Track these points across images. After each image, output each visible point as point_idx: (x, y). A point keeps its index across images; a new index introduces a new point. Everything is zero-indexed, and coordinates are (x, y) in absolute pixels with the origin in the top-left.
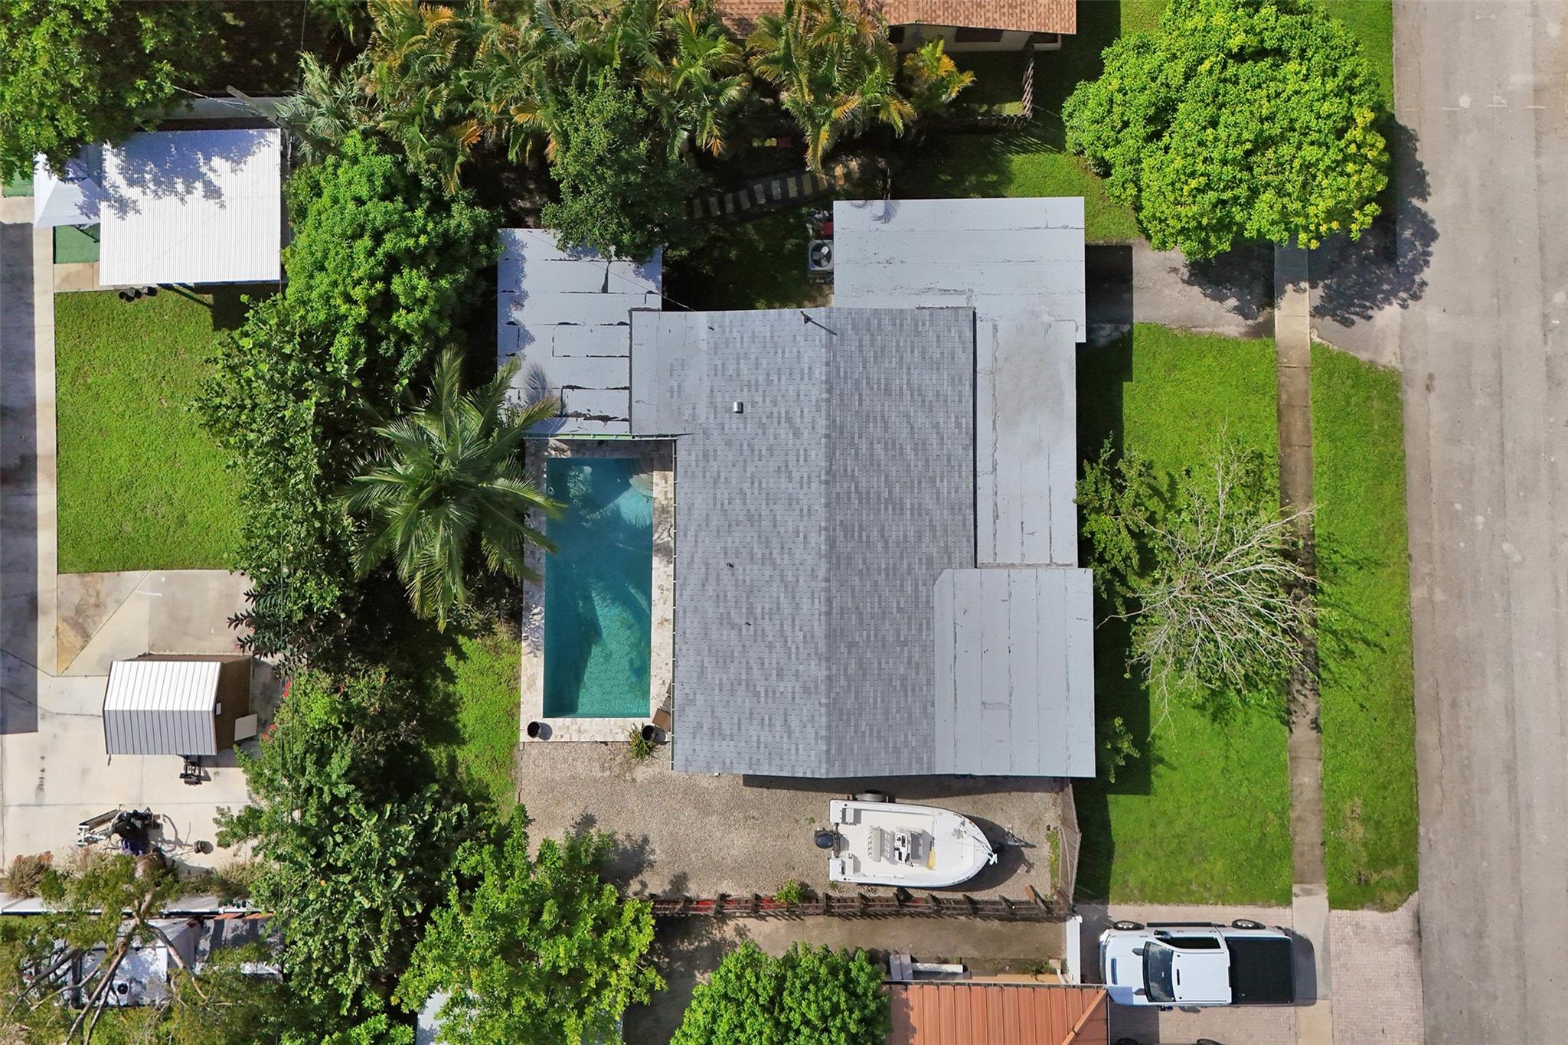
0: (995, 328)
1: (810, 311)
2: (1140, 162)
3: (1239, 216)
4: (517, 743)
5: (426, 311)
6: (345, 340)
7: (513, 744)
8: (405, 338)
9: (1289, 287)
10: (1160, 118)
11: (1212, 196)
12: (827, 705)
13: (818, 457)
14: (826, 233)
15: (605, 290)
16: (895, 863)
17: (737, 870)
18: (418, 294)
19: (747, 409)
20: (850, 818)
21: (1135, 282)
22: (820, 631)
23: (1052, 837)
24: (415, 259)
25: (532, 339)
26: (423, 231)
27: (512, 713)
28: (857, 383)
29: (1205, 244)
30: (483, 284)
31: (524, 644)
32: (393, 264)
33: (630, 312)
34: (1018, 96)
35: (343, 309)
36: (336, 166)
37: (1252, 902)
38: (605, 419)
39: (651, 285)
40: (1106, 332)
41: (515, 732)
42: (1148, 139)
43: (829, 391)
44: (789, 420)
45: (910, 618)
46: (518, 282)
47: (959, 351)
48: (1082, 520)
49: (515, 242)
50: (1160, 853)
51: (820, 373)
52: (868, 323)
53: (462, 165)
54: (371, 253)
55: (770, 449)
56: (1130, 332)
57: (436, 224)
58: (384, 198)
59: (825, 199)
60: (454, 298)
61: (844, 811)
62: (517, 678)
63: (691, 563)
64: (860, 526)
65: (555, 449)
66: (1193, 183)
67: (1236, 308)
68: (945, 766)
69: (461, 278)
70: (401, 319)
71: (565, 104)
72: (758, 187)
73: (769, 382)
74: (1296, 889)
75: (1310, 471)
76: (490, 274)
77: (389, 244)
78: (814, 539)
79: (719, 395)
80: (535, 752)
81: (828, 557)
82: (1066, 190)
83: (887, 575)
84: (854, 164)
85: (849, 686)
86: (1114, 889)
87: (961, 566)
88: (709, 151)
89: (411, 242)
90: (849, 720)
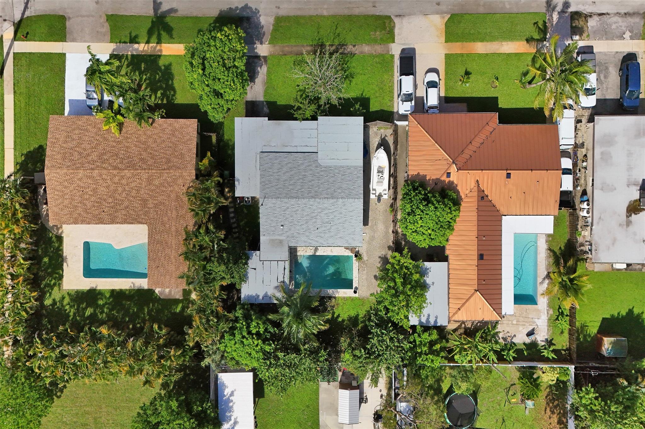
0: (264, 146)
1: (260, 204)
2: (227, 100)
3: (239, 71)
4: (358, 297)
5: (260, 322)
6: (266, 347)
7: (359, 299)
8: (266, 330)
9: (256, 51)
10: (218, 94)
11: (235, 79)
12: (348, 199)
13: (293, 201)
14: (242, 198)
15: (255, 269)
16: (384, 178)
17: (387, 228)
18: (256, 325)
19: (282, 224)
20: (374, 192)
21: (254, 100)
22: (332, 201)
23: (379, 129)
24: (248, 327)
25: (267, 292)
26: (242, 324)
27: (352, 299)
28: (277, 189)
29: (246, 80)
30: (254, 307)
31: (336, 296)
32: (249, 333)
33: (260, 261)
34: (211, 136)
35: (259, 347)
36: (227, 353)
37: (393, 66)
38: (285, 268)
39: (254, 254)
40: (266, 110)
41: (356, 298)
42: (222, 97)
43: (278, 198)
44: (284, 211)
45: (329, 173)
46: (254, 297)
47: (269, 157)
48: (307, 119)
49: (244, 298)
50: (383, 95)
51: (274, 201)
52: (264, 185)
53: (227, 313)
54: (247, 339)
55: (292, 216)
56: (266, 102)
57: (240, 320)
58: (235, 336)
59: (234, 199)
60: (257, 315)
61: (373, 194)
62: (344, 298)
63: (317, 241)
64: (308, 188)
65: (292, 286)
66: (232, 84)
67: (261, 68)
68: (360, 163)
69: (252, 313)
70: (262, 330)
71: (214, 279)
72: (232, 221)
73: (276, 217)
74: (390, 53)
75: (298, 45)
76: (252, 305)
77: (245, 334)
78: (311, 203)
79: (279, 233)
80: (361, 292)
81: (315, 198)
82: (233, 122)
83: (319, 180)
84: (226, 190)
85: (344, 192)
86: (390, 110)
87: (317, 157)
88: (224, 235)
89: (245, 327)
90: (351, 192)
